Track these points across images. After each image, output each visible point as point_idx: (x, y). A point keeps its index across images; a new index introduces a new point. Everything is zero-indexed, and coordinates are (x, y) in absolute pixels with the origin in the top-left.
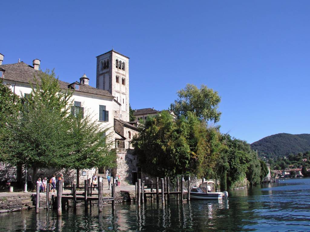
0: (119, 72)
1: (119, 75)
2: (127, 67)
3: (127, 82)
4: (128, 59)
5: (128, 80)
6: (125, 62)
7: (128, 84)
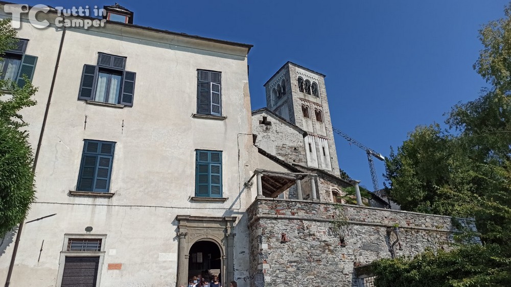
0: (307, 99)
1: (308, 104)
2: (322, 90)
3: (327, 117)
4: (323, 78)
5: (329, 114)
6: (317, 82)
7: (329, 119)
